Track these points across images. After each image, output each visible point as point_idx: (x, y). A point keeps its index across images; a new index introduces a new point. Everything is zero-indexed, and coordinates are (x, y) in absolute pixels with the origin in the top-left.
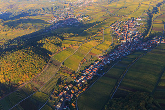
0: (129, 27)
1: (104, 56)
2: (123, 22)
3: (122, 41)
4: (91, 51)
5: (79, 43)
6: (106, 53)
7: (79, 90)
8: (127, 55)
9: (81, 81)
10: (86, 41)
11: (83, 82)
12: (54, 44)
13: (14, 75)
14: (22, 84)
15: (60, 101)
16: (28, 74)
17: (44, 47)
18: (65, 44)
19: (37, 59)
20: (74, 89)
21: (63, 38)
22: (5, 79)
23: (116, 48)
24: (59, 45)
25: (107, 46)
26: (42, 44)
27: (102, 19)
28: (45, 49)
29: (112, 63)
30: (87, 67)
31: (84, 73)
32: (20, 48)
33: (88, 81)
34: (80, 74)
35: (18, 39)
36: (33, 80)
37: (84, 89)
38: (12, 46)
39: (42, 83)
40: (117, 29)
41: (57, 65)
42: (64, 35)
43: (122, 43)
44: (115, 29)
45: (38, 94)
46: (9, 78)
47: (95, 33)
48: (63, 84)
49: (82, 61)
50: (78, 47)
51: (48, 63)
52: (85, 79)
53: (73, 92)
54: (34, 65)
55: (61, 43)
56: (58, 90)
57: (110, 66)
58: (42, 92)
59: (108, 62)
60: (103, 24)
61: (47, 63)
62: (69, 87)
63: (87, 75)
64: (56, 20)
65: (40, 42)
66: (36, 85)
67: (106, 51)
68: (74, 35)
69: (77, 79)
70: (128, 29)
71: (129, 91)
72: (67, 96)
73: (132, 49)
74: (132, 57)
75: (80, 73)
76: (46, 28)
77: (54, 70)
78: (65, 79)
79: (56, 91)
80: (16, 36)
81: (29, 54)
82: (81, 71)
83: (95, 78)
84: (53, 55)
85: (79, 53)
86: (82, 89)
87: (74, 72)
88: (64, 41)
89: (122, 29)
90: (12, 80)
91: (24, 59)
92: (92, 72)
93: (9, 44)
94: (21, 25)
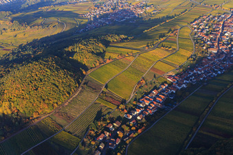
0: (224, 26)
1: (176, 75)
2: (214, 17)
3: (210, 50)
4: (156, 67)
5: (134, 52)
6: (181, 70)
7: (131, 131)
8: (218, 75)
9: (135, 117)
10: (147, 48)
11: (139, 118)
12: (92, 52)
13: (25, 102)
14: (37, 118)
15: (99, 149)
16: (47, 102)
17: (75, 57)
18: (111, 54)
19: (63, 78)
20: (122, 130)
21: (107, 44)
22: (10, 108)
23: (198, 62)
24: (101, 54)
25: (183, 57)
26: (72, 53)
27: (177, 12)
28: (77, 61)
29: (191, 87)
30: (147, 94)
31: (141, 103)
32: (36, 59)
33: (147, 117)
34: (134, 105)
35: (34, 44)
36: (56, 113)
37: (140, 131)
38: (23, 56)
39: (69, 118)
40: (203, 30)
41: (95, 88)
42: (110, 39)
43: (211, 53)
44: (198, 29)
45: (63, 135)
46: (18, 107)
47: (164, 36)
48: (105, 120)
49: (139, 83)
50: (132, 59)
51: (81, 85)
52: (141, 113)
53: (120, 134)
54: (57, 87)
55: (104, 52)
56: (96, 130)
57: (187, 93)
58: (69, 132)
59: (184, 86)
60: (179, 20)
61: (79, 84)
62: (114, 126)
63: (146, 107)
64: (98, 12)
65: (70, 49)
66: (60, 121)
67: (181, 67)
68: (126, 39)
69: (129, 112)
70: (223, 29)
71: (217, 137)
72: (110, 141)
73: (227, 64)
74: (226, 78)
75: (135, 103)
76: (80, 26)
77: (91, 98)
78: (109, 113)
79: (92, 132)
80: (30, 39)
81: (50, 69)
82: (135, 100)
83: (159, 112)
84: (89, 72)
85: (135, 70)
86: (137, 130)
87: (124, 102)
88: (108, 48)
89: (211, 29)
90: (21, 111)
91: (42, 77)
92: (155, 103)
93: (19, 52)
94: (40, 21)
